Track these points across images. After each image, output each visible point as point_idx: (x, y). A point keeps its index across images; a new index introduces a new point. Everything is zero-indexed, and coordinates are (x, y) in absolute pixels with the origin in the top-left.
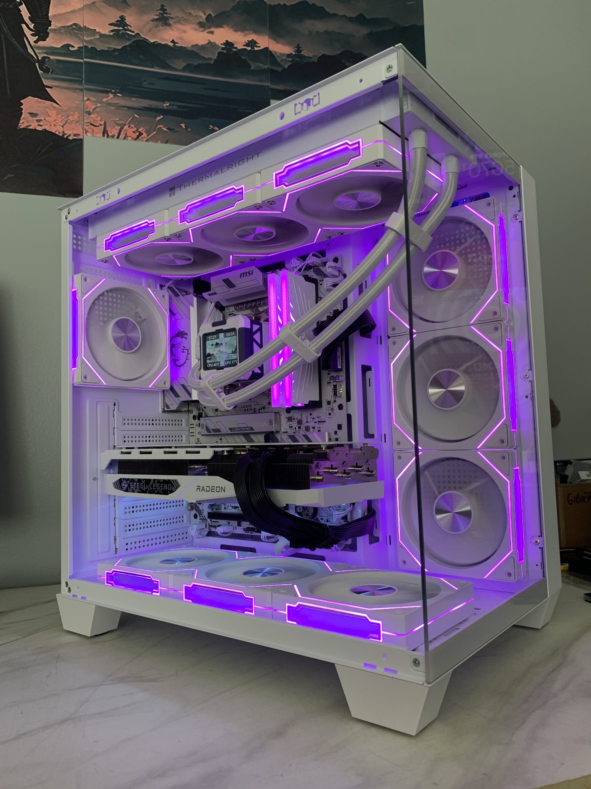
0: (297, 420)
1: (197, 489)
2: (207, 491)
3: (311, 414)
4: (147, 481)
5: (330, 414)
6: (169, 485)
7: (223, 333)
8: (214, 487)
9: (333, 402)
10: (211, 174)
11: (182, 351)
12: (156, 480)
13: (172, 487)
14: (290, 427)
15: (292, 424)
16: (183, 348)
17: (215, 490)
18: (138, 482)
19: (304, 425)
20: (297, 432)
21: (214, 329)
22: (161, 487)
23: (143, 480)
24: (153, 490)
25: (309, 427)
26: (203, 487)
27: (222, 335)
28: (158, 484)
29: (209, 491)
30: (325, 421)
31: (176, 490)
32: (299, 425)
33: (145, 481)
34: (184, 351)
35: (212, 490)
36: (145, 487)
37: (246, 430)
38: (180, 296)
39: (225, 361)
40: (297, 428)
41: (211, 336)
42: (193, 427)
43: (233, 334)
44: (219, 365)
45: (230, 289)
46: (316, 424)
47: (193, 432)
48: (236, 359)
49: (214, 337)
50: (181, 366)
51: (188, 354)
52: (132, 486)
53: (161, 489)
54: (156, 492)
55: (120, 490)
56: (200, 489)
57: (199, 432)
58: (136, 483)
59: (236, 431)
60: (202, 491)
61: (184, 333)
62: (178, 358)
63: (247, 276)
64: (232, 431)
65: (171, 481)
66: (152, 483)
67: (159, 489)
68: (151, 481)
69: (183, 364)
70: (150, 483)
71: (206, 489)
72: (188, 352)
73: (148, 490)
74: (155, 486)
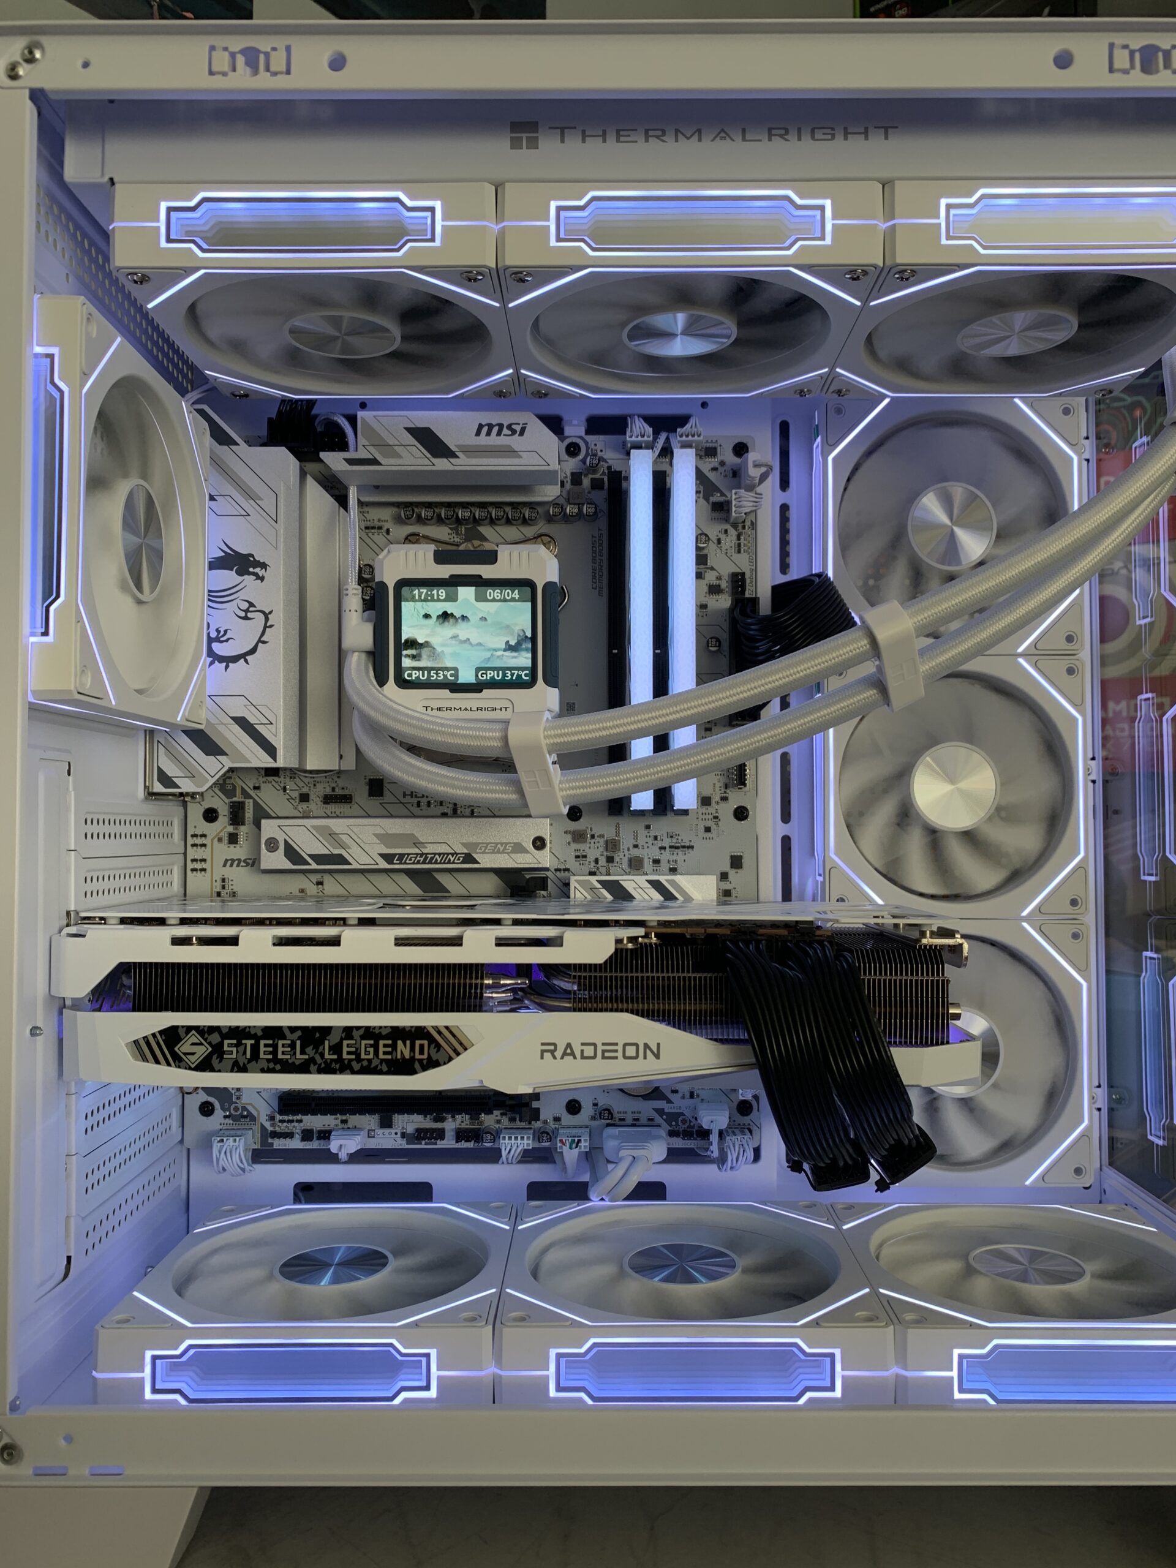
0: (602, 841)
1: (543, 1052)
2: (583, 1057)
3: (648, 827)
4: (312, 1036)
5: (708, 830)
6: (418, 1043)
7: (474, 588)
8: (616, 1044)
9: (717, 798)
10: (699, 131)
11: (243, 614)
12: (358, 1028)
13: (433, 1051)
14: (577, 857)
15: (587, 850)
16: (245, 606)
17: (620, 1054)
18: (264, 1037)
19: (626, 853)
20: (603, 870)
21: (445, 571)
22: (381, 1049)
23: (293, 1029)
24: (340, 1059)
25: (643, 858)
26: (569, 1045)
27: (466, 593)
28: (364, 1042)
29: (594, 1057)
30: (692, 847)
31: (450, 1059)
32: (609, 854)
33: (299, 1033)
34: (249, 615)
35: (607, 1054)
36: (303, 1052)
37: (449, 862)
38: (237, 444)
39: (478, 670)
40: (602, 861)
41: (421, 590)
42: (204, 845)
43: (513, 596)
44: (453, 678)
45: (434, 460)
46: (663, 851)
47: (204, 860)
48: (523, 669)
49: (438, 595)
50: (235, 659)
51: (265, 627)
52: (234, 1050)
53: (381, 1056)
54: (356, 1066)
55: (169, 1064)
56: (556, 1054)
57: (227, 861)
58: (253, 1042)
59: (407, 862)
60: (562, 1058)
61: (252, 559)
62: (222, 633)
63: (504, 435)
64: (395, 862)
65: (428, 1032)
66: (337, 1040)
67: (371, 1056)
68: (329, 1034)
69: (243, 656)
70: (327, 1038)
71: (582, 1051)
72: (267, 619)
73: (315, 1063)
74: (354, 1049)
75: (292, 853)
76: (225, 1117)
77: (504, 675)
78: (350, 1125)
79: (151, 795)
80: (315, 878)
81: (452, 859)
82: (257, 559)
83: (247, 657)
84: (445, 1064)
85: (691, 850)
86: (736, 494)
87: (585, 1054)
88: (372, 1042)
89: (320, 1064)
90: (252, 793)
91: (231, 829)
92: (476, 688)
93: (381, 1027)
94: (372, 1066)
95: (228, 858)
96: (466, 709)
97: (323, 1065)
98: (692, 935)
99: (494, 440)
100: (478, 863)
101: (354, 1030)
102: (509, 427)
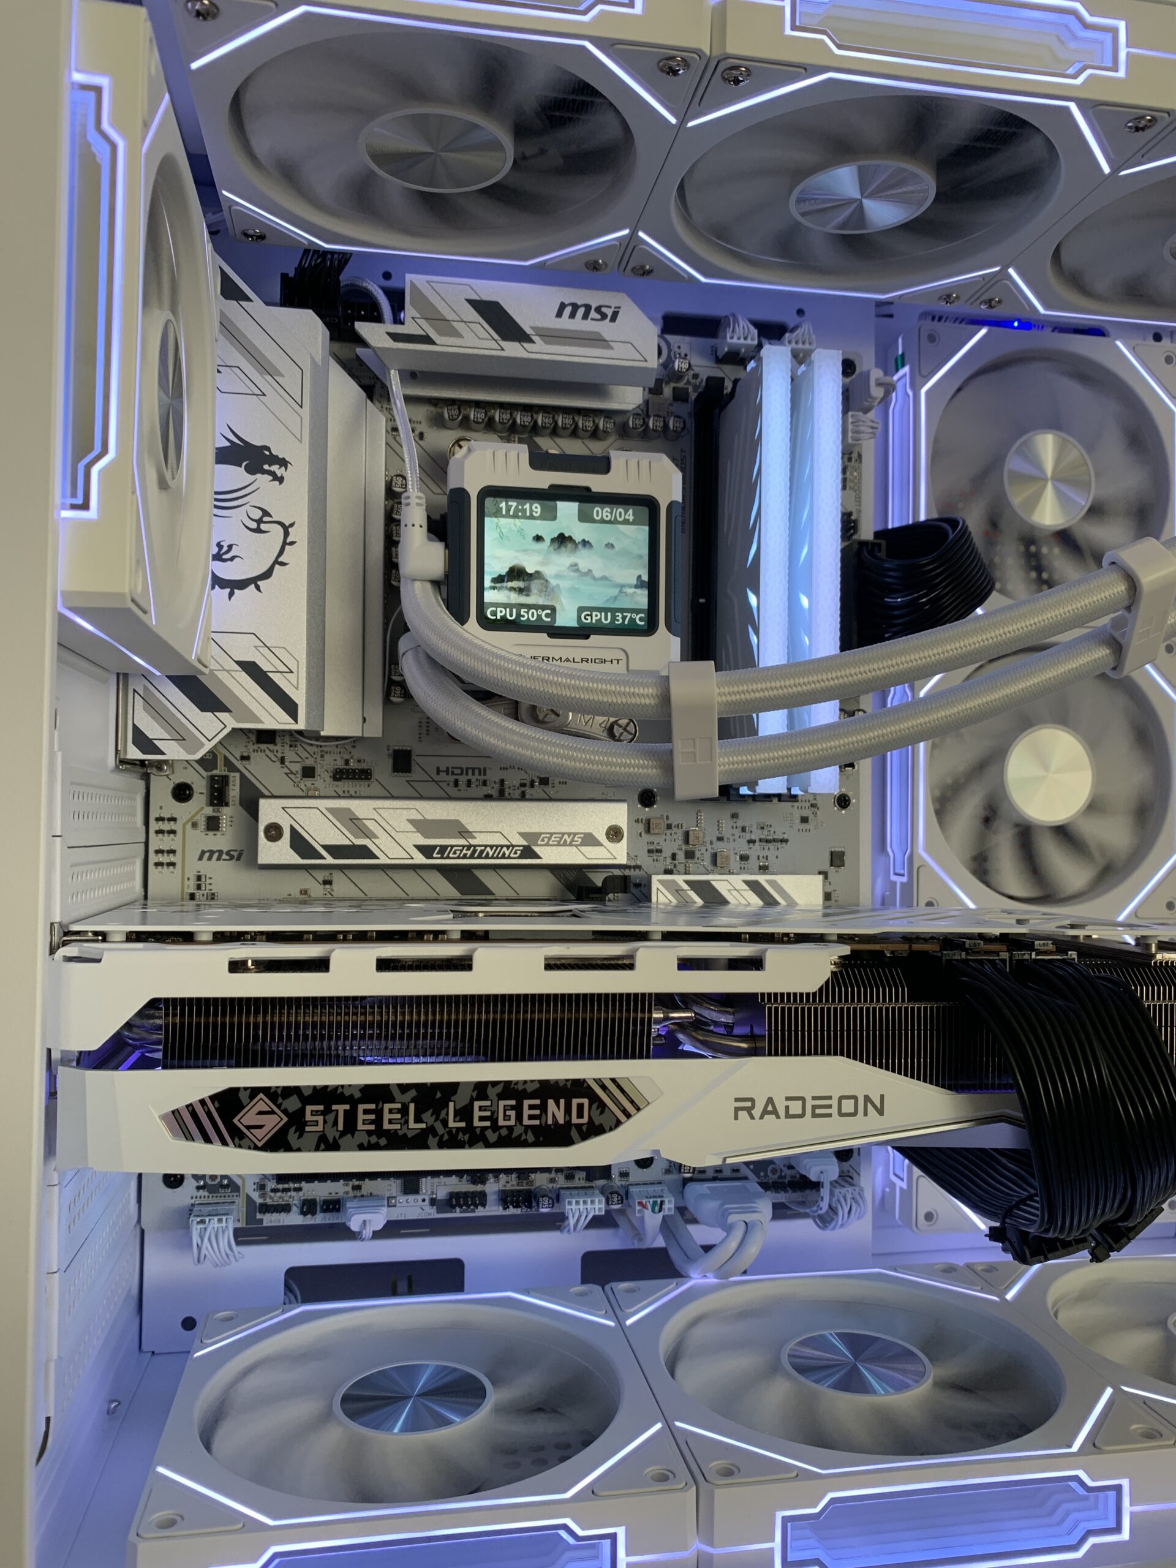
0: (680, 832)
1: (737, 1110)
2: (788, 1116)
3: (735, 819)
4: (431, 1096)
5: (804, 820)
6: (575, 1102)
7: (578, 504)
8: (830, 1098)
11: (254, 525)
12: (495, 1084)
13: (595, 1113)
14: (650, 851)
15: (662, 843)
16: (257, 514)
17: (834, 1111)
18: (363, 1100)
21: (544, 479)
22: (526, 1112)
23: (404, 1088)
24: (470, 1129)
25: (728, 854)
26: (770, 1101)
27: (567, 510)
28: (502, 1103)
29: (802, 1115)
30: (786, 841)
31: (619, 1123)
33: (413, 1093)
34: (263, 527)
35: (818, 1111)
36: (418, 1120)
37: (503, 857)
38: (248, 299)
39: (581, 610)
40: (681, 856)
41: (510, 503)
42: (173, 832)
43: (627, 517)
44: (549, 620)
45: (504, 344)
46: (751, 845)
47: (173, 852)
48: (638, 611)
49: (531, 510)
50: (242, 584)
51: (285, 544)
52: (320, 1119)
53: (526, 1122)
54: (492, 1137)
55: (224, 1143)
56: (753, 1112)
57: (203, 853)
58: (347, 1107)
59: (451, 855)
60: (762, 1117)
61: (267, 453)
62: (225, 549)
63: (592, 319)
64: (435, 855)
65: (589, 1087)
66: (467, 1101)
67: (512, 1122)
68: (455, 1092)
69: (254, 581)
70: (452, 1098)
71: (787, 1108)
72: (286, 534)
73: (435, 1134)
74: (488, 1114)
75: (299, 844)
76: (199, 1188)
77: (614, 618)
78: (364, 1191)
79: (123, 763)
80: (321, 875)
81: (507, 853)
82: (274, 453)
83: (259, 583)
84: (611, 1129)
85: (784, 844)
86: (852, 416)
87: (791, 1112)
88: (513, 1102)
89: (443, 1135)
90: (238, 764)
91: (209, 811)
92: (582, 632)
93: (525, 1082)
94: (515, 1134)
95: (206, 850)
96: (567, 660)
97: (446, 1137)
98: (892, 952)
99: (578, 324)
100: (540, 858)
101: (490, 1085)
102: (598, 310)
